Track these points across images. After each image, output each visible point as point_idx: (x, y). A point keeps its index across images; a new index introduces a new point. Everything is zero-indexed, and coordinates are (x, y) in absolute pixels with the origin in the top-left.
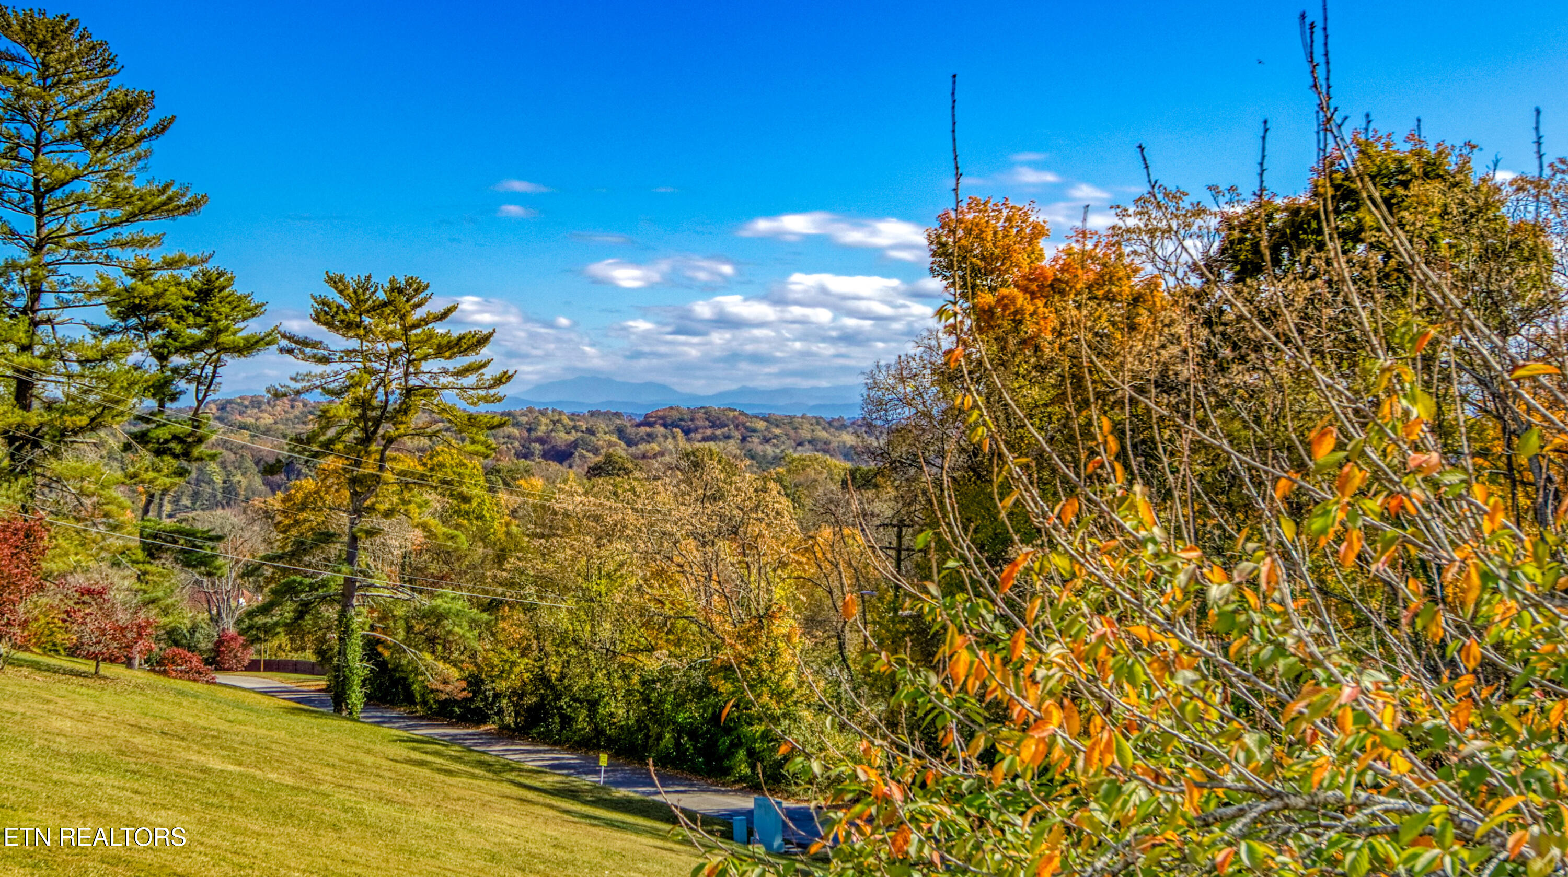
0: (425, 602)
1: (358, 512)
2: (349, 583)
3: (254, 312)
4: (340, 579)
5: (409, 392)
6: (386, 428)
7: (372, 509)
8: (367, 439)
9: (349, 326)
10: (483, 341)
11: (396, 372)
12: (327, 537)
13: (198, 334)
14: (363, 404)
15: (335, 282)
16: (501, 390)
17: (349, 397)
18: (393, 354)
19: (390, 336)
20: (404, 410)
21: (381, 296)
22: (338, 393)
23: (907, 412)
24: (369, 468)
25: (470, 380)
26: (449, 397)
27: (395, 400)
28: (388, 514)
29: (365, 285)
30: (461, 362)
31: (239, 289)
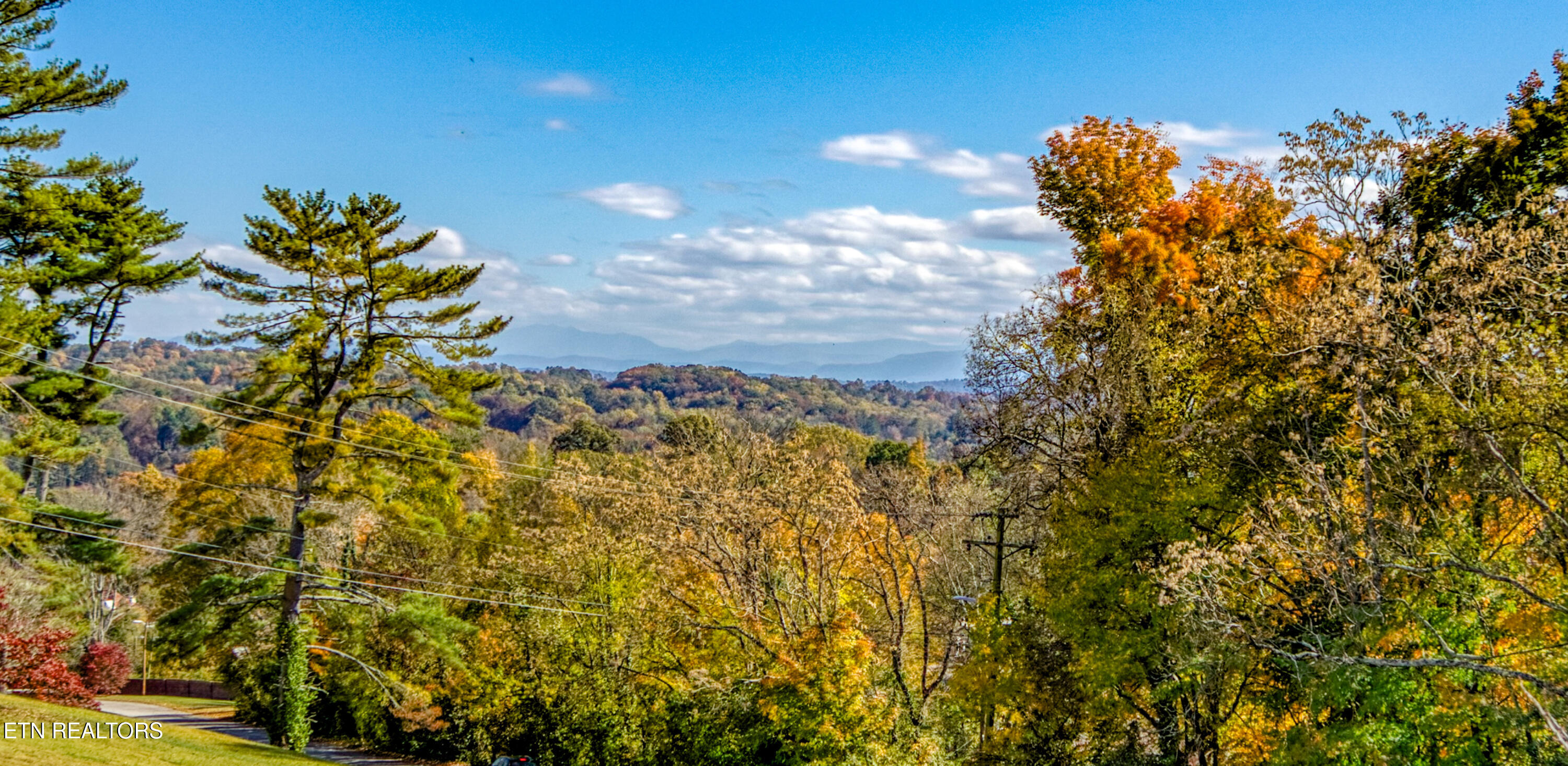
0: (393, 610)
1: (304, 492)
2: (293, 582)
3: (170, 234)
4: (281, 580)
5: (371, 341)
6: (342, 387)
7: (323, 489)
8: (314, 402)
9: (295, 255)
10: (468, 278)
11: (356, 316)
12: (263, 525)
13: (96, 261)
14: (313, 355)
15: (278, 199)
16: (490, 342)
17: (293, 346)
18: (351, 294)
19: (347, 270)
20: (365, 363)
21: (338, 218)
22: (278, 341)
23: (1022, 376)
24: (321, 437)
25: (452, 327)
26: (424, 348)
27: (353, 352)
28: (344, 495)
29: (317, 203)
30: (438, 304)
31: (148, 204)
